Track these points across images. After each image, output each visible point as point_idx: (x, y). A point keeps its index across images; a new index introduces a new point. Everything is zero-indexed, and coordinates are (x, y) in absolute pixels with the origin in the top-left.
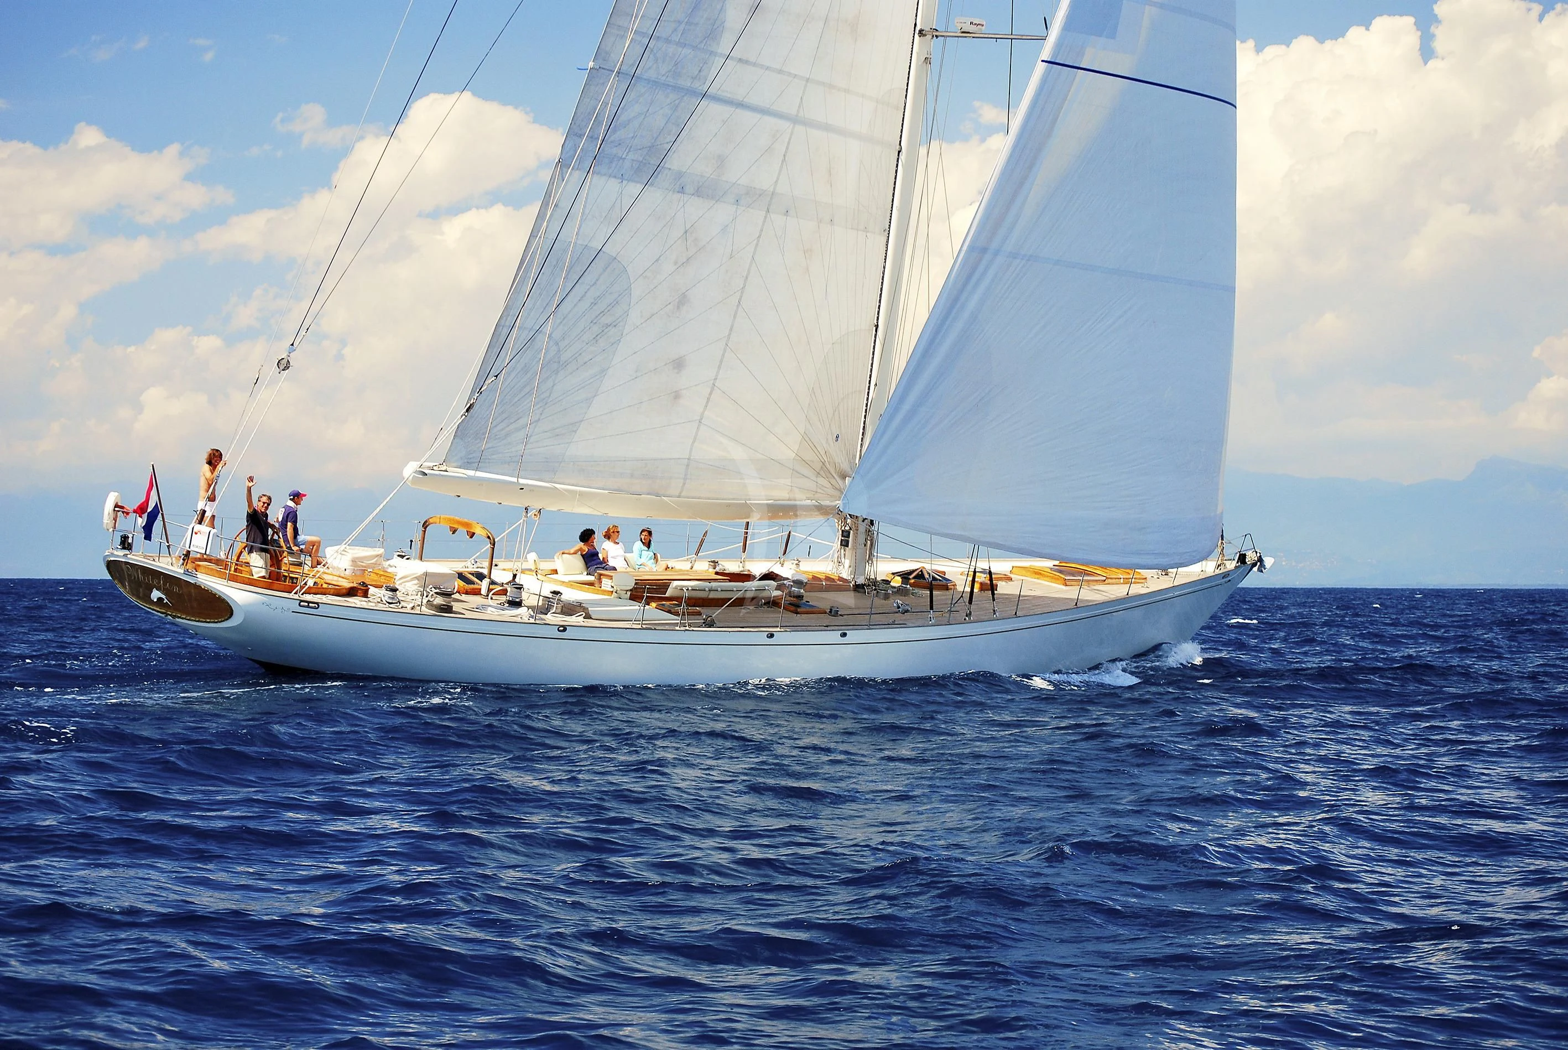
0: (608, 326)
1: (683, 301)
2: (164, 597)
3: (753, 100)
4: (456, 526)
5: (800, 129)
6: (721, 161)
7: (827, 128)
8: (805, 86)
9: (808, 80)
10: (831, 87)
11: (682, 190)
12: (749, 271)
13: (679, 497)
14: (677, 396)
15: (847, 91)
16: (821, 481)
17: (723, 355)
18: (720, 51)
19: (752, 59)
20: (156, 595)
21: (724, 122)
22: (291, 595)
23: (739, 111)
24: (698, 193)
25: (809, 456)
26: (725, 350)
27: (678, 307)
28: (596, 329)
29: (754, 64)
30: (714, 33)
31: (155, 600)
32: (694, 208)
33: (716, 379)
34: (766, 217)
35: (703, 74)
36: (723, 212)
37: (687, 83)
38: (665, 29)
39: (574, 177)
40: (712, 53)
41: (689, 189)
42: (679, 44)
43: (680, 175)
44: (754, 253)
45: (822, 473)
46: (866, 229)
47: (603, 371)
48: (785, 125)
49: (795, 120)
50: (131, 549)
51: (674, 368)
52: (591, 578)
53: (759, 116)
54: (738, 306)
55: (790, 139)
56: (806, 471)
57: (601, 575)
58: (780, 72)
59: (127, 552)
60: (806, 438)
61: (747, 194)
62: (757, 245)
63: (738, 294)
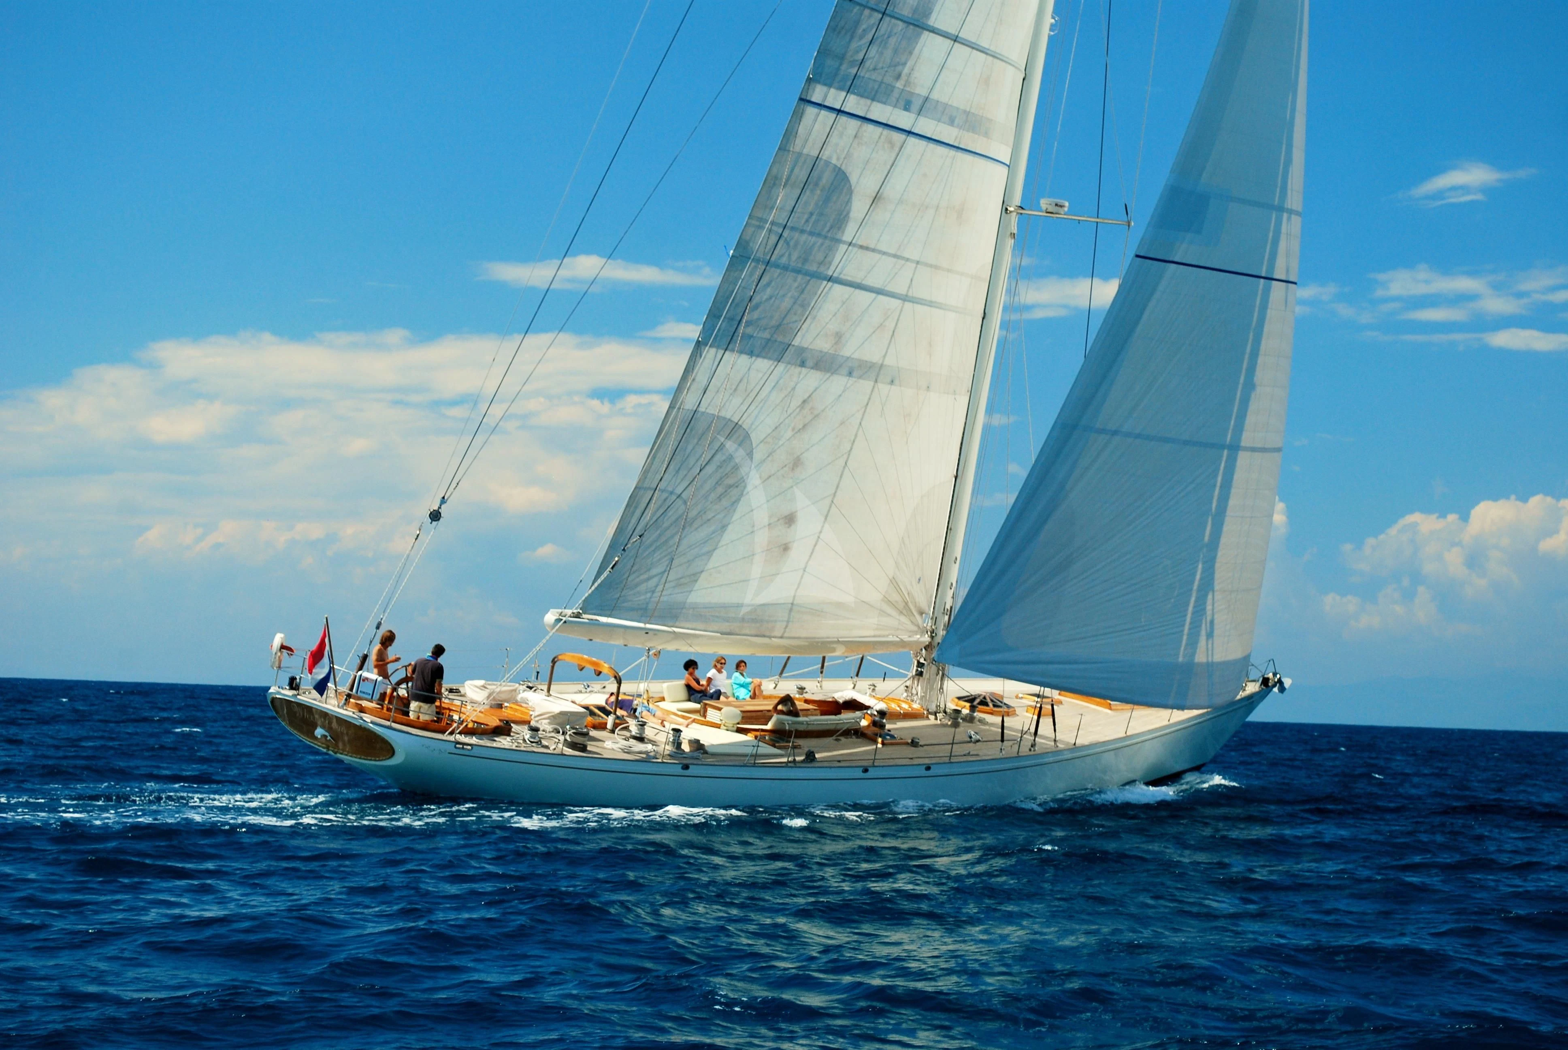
0: (730, 486)
1: (797, 463)
2: (327, 734)
3: (870, 282)
4: (583, 664)
5: (908, 305)
6: (839, 337)
7: (930, 304)
8: (916, 268)
9: (918, 263)
10: (936, 267)
11: (803, 364)
12: (856, 436)
13: (781, 637)
14: (786, 548)
15: (949, 271)
16: (903, 619)
17: (829, 511)
18: (844, 238)
19: (872, 246)
20: (319, 732)
21: (844, 303)
22: (445, 737)
23: (857, 291)
24: (817, 366)
25: (895, 597)
26: (830, 507)
27: (793, 469)
28: (720, 490)
29: (873, 250)
30: (841, 220)
31: (319, 737)
32: (810, 379)
33: (821, 532)
34: (874, 387)
35: (828, 259)
36: (838, 382)
37: (813, 268)
38: (798, 220)
39: (710, 354)
40: (839, 241)
41: (810, 363)
42: (811, 234)
43: (801, 350)
44: (862, 419)
45: (904, 612)
46: (955, 393)
47: (724, 527)
48: (895, 303)
49: (905, 298)
50: (298, 689)
51: (786, 523)
52: (697, 706)
53: (873, 295)
54: (844, 468)
55: (899, 316)
56: (889, 610)
57: (706, 704)
58: (895, 256)
59: (295, 692)
60: (894, 582)
61: (860, 366)
62: (865, 412)
63: (845, 456)
